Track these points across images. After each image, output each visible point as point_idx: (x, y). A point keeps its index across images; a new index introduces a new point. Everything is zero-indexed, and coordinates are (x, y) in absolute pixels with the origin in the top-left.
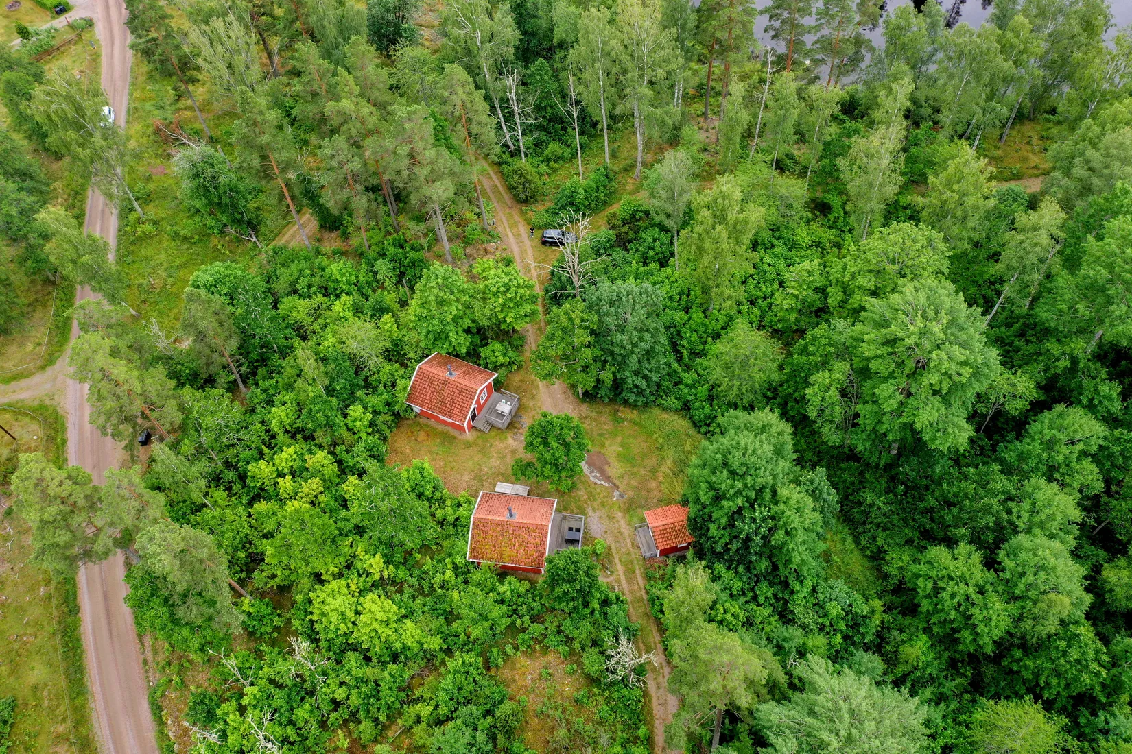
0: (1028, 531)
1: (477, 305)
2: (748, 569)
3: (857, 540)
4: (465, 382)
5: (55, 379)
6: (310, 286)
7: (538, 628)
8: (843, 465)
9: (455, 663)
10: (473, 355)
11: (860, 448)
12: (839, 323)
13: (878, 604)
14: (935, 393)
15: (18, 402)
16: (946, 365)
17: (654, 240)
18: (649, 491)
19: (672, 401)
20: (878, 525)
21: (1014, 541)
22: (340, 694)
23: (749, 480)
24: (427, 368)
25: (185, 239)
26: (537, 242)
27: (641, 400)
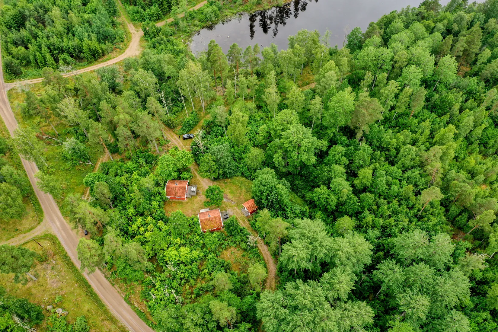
0: (335, 178)
1: (177, 163)
2: (274, 209)
3: (297, 194)
4: (181, 185)
5: (45, 225)
6: (122, 172)
7: (226, 242)
8: (288, 177)
9: (210, 256)
10: (179, 178)
11: (291, 170)
12: (277, 140)
13: (307, 207)
14: (305, 151)
15: (36, 236)
16: (305, 144)
17: (218, 130)
18: (241, 199)
19: (239, 174)
20: (301, 189)
21: (332, 181)
22: (182, 276)
23: (268, 186)
24: (169, 185)
25: (67, 170)
26: (182, 139)
27: (231, 176)
